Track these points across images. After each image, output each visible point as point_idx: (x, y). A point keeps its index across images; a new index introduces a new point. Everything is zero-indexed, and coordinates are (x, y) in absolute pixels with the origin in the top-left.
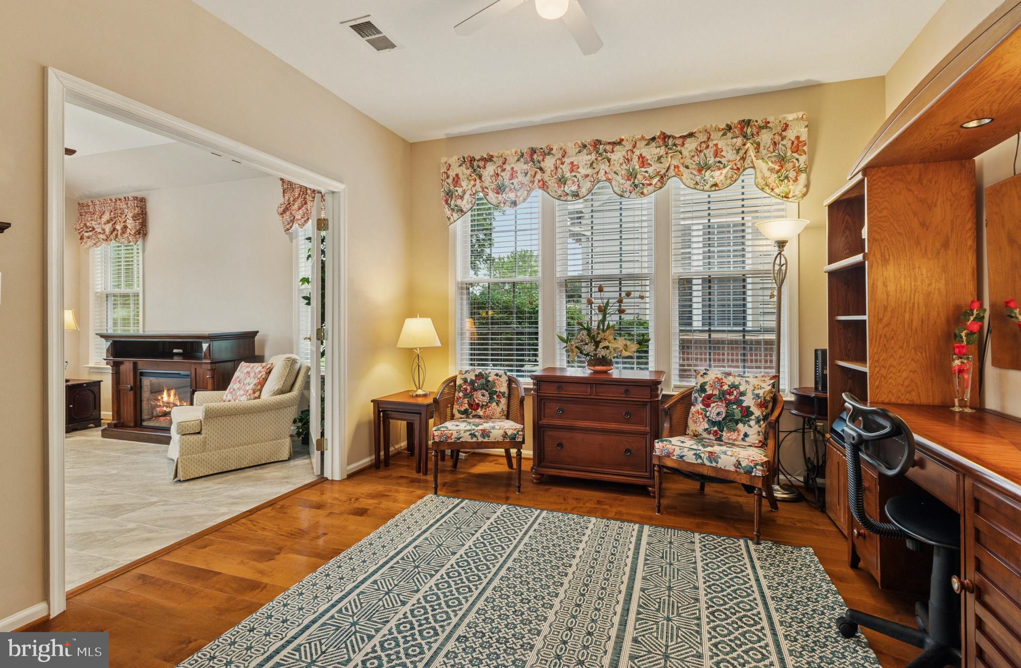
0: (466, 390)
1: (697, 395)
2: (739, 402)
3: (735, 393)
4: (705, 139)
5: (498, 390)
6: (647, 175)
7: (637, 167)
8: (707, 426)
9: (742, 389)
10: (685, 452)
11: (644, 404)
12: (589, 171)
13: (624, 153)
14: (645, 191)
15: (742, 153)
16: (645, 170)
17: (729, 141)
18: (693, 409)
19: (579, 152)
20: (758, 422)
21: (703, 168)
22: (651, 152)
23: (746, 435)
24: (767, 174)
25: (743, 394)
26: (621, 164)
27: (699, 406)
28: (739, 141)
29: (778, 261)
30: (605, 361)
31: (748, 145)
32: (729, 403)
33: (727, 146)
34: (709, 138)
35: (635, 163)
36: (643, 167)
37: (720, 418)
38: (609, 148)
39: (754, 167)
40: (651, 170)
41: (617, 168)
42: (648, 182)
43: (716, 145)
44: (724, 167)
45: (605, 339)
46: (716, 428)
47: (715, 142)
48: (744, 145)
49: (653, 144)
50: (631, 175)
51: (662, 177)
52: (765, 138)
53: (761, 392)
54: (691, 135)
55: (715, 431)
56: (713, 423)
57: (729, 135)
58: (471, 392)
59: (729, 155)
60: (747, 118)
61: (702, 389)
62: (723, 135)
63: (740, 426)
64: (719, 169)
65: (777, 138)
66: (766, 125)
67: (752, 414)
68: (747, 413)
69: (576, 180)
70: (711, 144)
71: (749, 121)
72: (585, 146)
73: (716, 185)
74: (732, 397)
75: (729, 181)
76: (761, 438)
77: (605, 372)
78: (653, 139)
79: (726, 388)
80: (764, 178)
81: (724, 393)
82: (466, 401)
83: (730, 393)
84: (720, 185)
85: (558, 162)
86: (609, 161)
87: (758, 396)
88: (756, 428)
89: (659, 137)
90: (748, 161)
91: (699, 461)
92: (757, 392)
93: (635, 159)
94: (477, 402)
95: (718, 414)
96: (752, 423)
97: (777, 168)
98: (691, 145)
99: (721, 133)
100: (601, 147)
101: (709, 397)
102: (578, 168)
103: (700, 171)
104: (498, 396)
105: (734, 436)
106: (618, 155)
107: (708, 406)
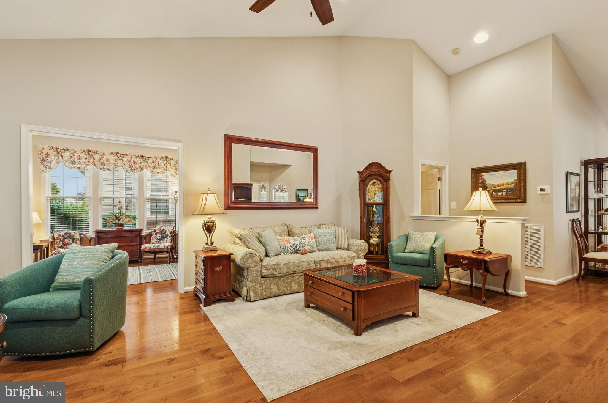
0: (61, 239)
1: (153, 233)
2: (165, 233)
3: (164, 231)
4: (155, 159)
5: (76, 238)
6: (136, 167)
7: (133, 164)
8: (156, 240)
9: (166, 230)
10: (151, 246)
11: (137, 236)
12: (114, 162)
13: (128, 158)
14: (135, 172)
15: (166, 165)
16: (136, 165)
17: (162, 161)
18: (152, 236)
19: (110, 155)
20: (170, 237)
21: (154, 168)
22: (138, 160)
23: (167, 241)
24: (173, 172)
25: (166, 231)
26: (127, 162)
27: (154, 235)
28: (165, 162)
29: (175, 197)
30: (122, 225)
31: (168, 164)
32: (162, 234)
33: (162, 163)
34: (156, 159)
35: (132, 162)
36: (135, 164)
37: (160, 238)
38: (122, 155)
39: (169, 170)
40: (137, 165)
41: (125, 163)
42: (136, 169)
43: (158, 162)
44: (161, 169)
45: (122, 218)
46: (159, 240)
47: (158, 161)
48: (167, 163)
49: (138, 158)
50: (131, 166)
51: (141, 168)
52: (172, 162)
53: (170, 230)
54: (151, 157)
55: (159, 241)
56: (158, 239)
57: (162, 159)
58: (63, 239)
59: (162, 165)
60: (167, 156)
61: (155, 231)
62: (161, 159)
63: (165, 239)
64: (159, 169)
65: (175, 163)
66: (172, 159)
67: (168, 235)
68: (167, 235)
69: (109, 165)
70: (157, 161)
71: (168, 157)
72: (112, 153)
73: (158, 173)
74: (163, 232)
75: (162, 172)
76: (170, 241)
77: (122, 229)
78: (138, 156)
79: (161, 230)
80: (172, 173)
81: (161, 231)
82: (61, 243)
83: (163, 231)
84: (160, 173)
85: (101, 157)
86: (122, 160)
87: (170, 231)
88: (169, 239)
89: (140, 156)
90: (167, 168)
91: (155, 248)
92: (169, 230)
93: (132, 161)
94: (66, 243)
95: (159, 237)
96: (168, 238)
97: (175, 171)
98: (151, 160)
99: (160, 159)
100: (119, 155)
101: (157, 233)
102: (109, 160)
103: (154, 169)
104: (76, 240)
105: (164, 241)
106: (125, 159)
107: (157, 235)
